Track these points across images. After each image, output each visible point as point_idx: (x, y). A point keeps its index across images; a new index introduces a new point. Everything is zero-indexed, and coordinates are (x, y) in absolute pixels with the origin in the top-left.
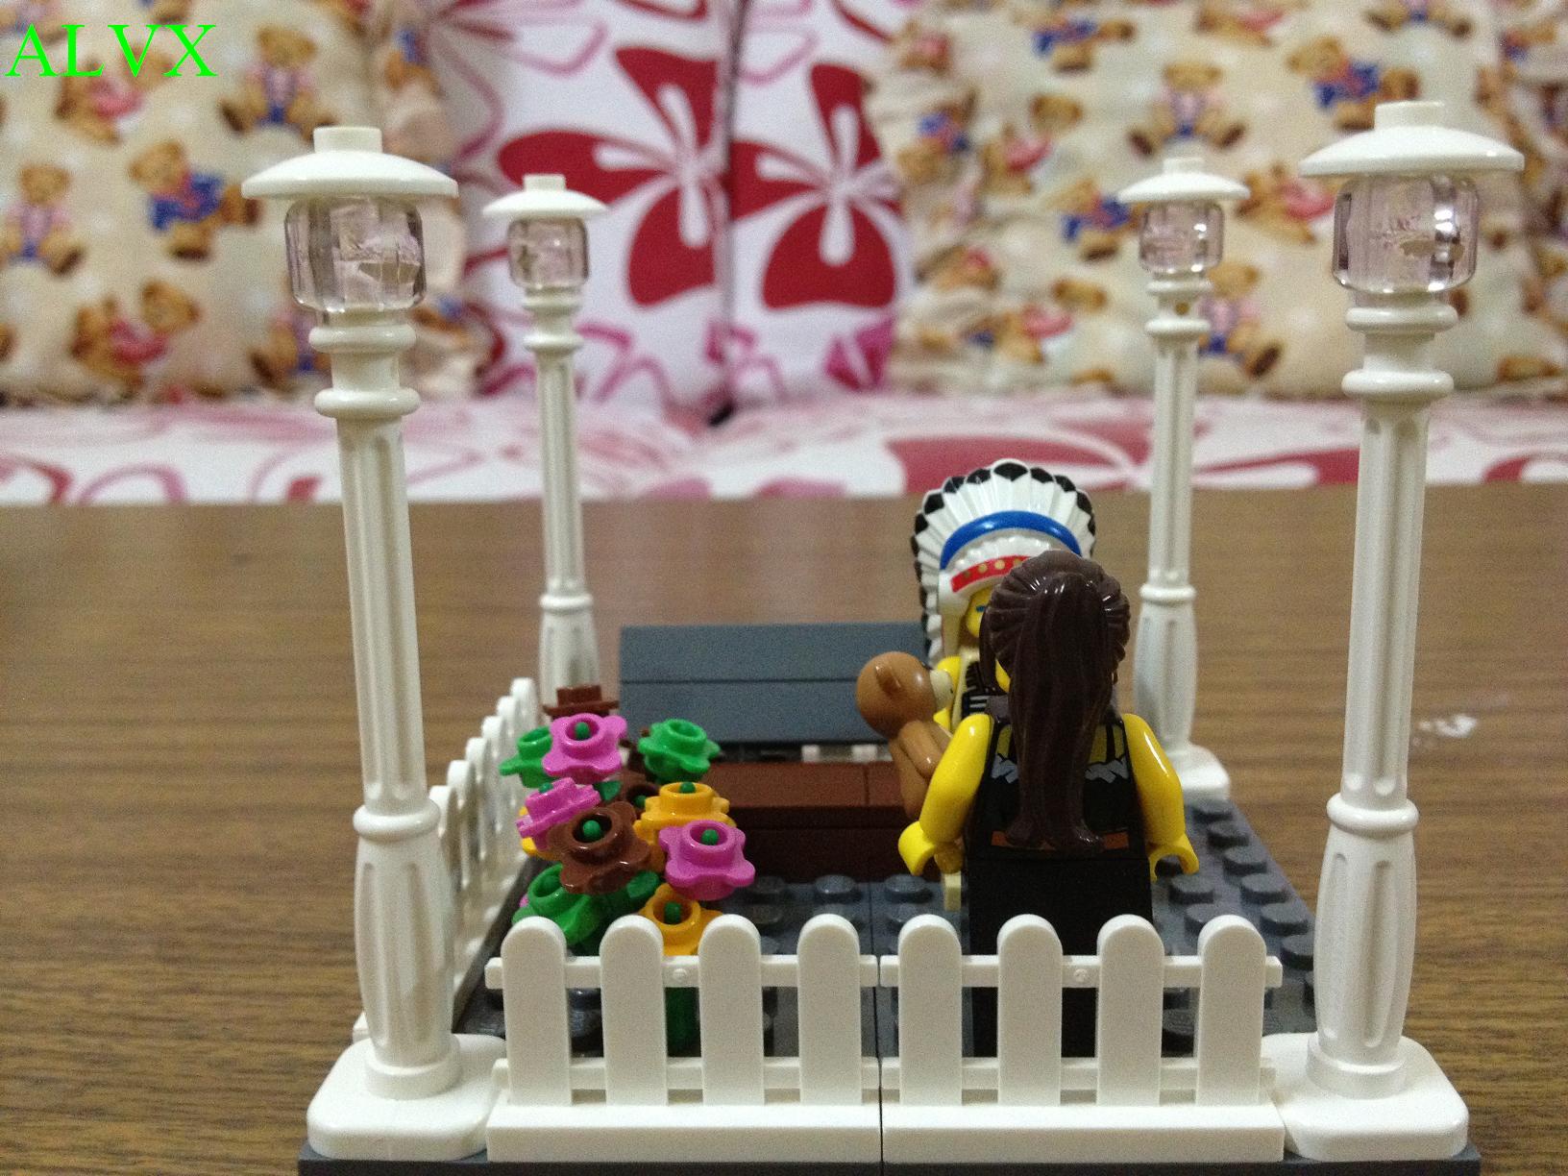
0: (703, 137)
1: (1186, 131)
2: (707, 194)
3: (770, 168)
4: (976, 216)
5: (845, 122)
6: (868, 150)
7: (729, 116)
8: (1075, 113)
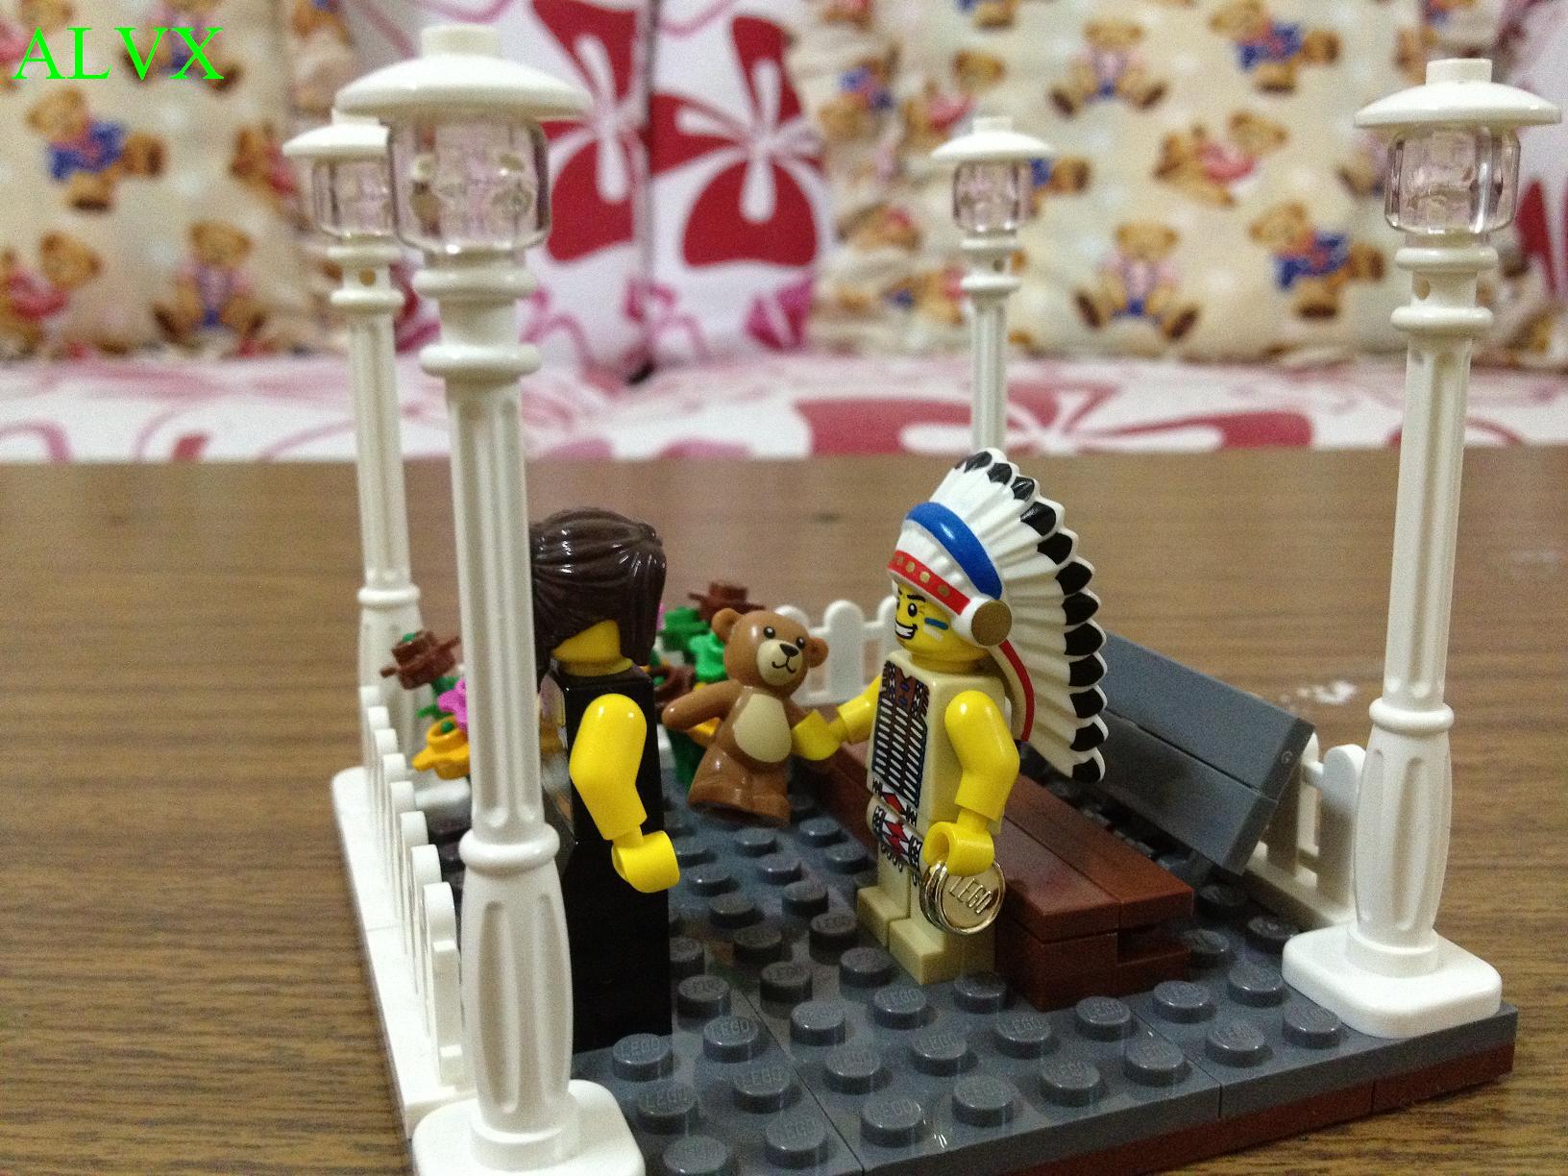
0: (622, 89)
1: (1107, 91)
2: (626, 149)
3: (691, 122)
4: (897, 175)
5: (766, 76)
6: (790, 105)
7: (649, 68)
8: (997, 71)
